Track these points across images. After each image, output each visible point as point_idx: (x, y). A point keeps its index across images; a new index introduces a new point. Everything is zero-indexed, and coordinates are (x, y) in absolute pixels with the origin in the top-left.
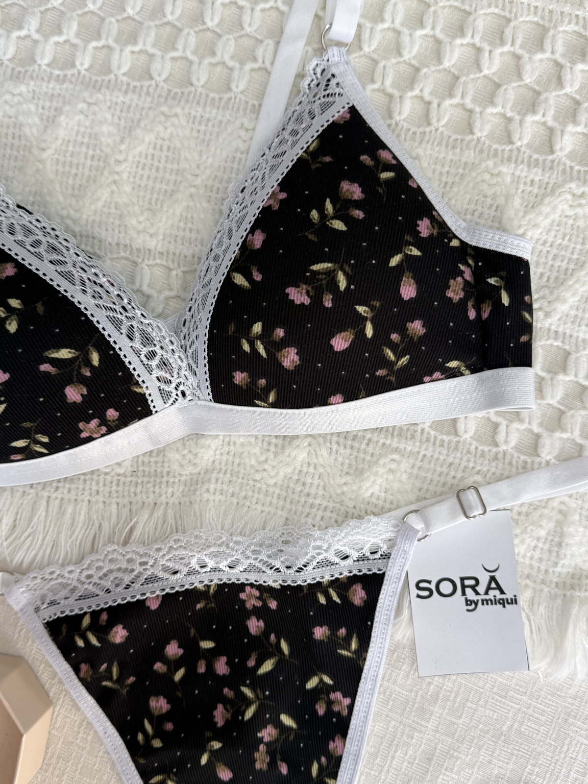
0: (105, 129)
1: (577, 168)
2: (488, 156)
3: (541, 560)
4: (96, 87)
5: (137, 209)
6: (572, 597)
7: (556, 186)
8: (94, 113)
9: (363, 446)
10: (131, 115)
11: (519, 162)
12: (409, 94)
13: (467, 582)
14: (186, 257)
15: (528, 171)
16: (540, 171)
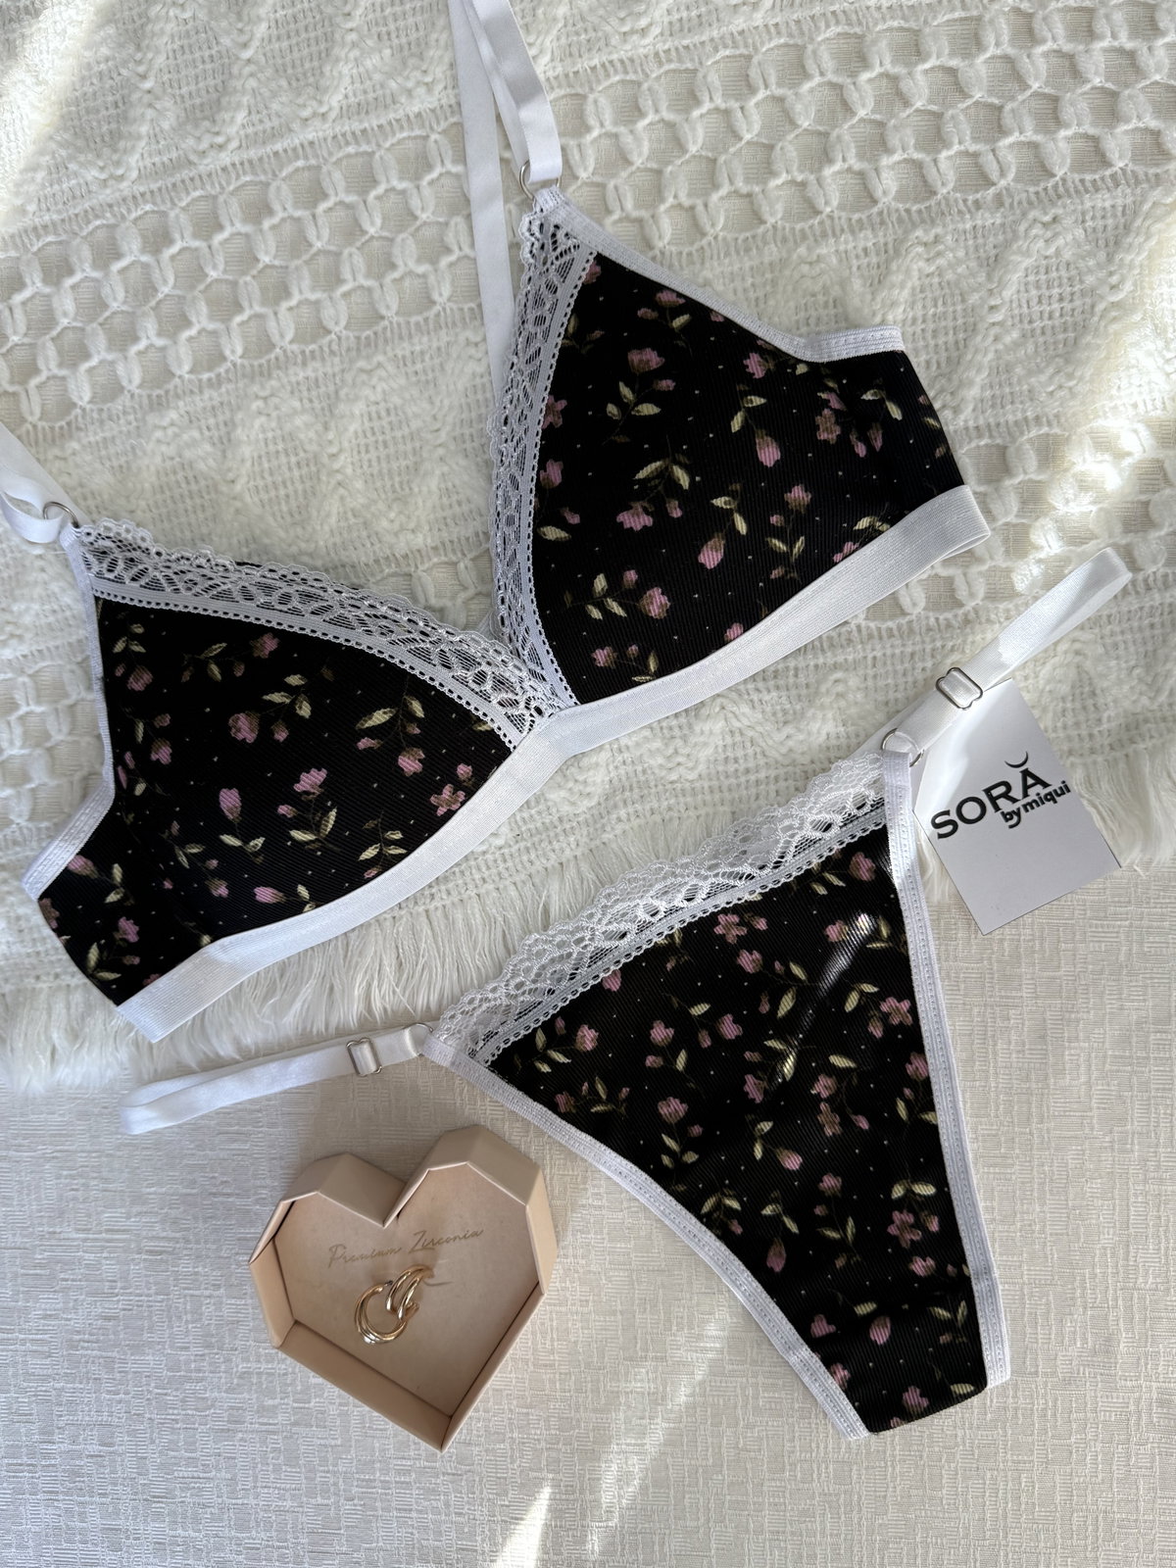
0: (299, 421)
1: (914, 208)
2: (795, 242)
3: (1077, 724)
4: (265, 373)
5: (381, 506)
6: (1135, 751)
7: (898, 243)
8: (277, 408)
9: (791, 680)
10: (323, 389)
11: (838, 233)
12: (662, 208)
13: (995, 793)
14: (467, 539)
15: (855, 240)
16: (869, 233)
